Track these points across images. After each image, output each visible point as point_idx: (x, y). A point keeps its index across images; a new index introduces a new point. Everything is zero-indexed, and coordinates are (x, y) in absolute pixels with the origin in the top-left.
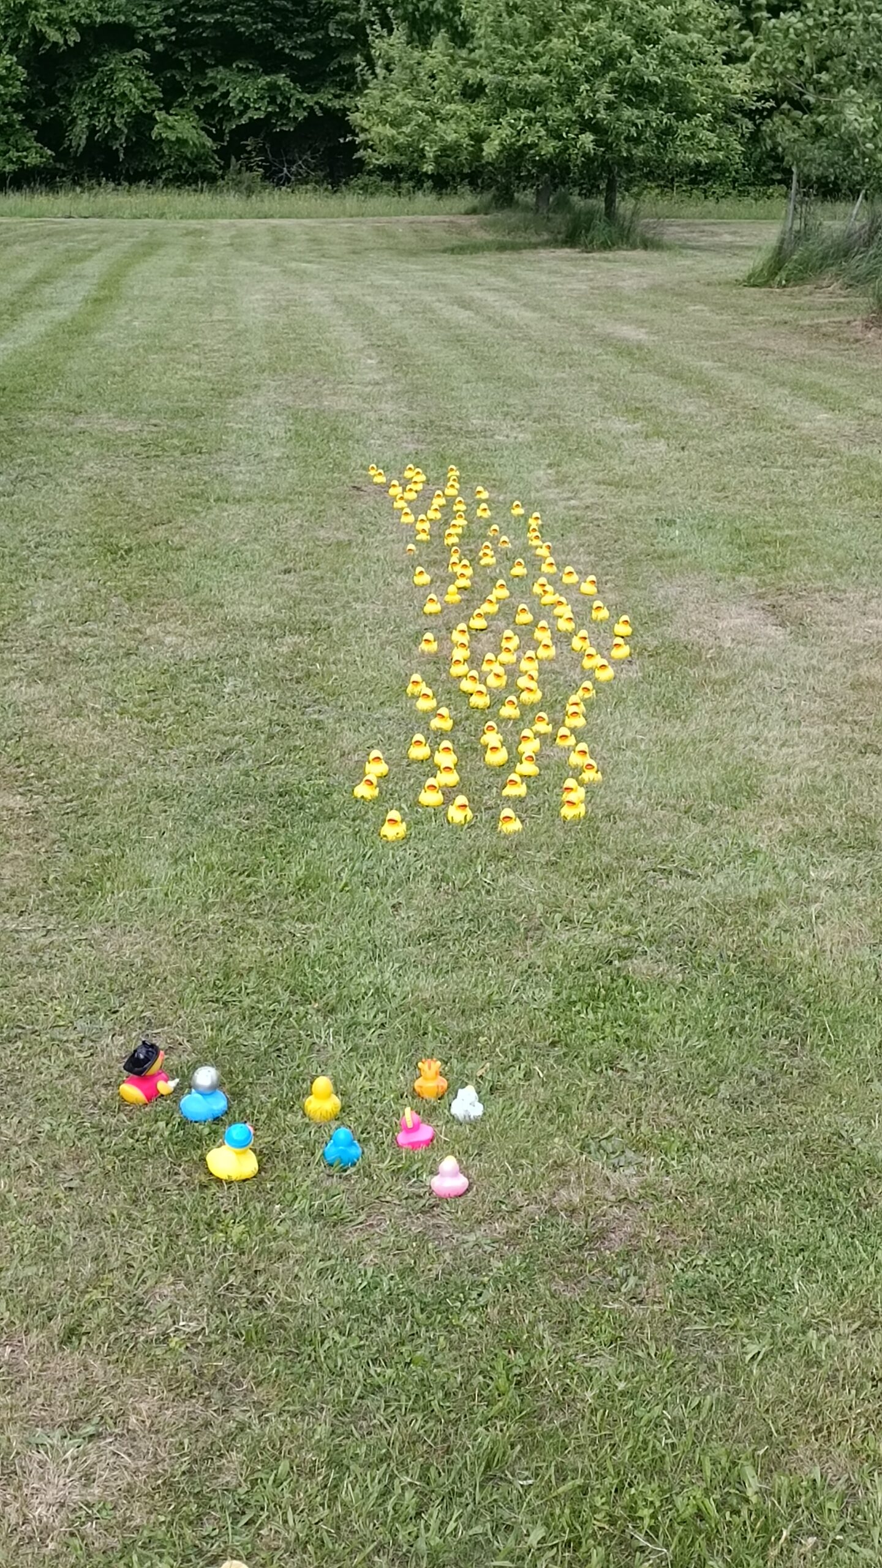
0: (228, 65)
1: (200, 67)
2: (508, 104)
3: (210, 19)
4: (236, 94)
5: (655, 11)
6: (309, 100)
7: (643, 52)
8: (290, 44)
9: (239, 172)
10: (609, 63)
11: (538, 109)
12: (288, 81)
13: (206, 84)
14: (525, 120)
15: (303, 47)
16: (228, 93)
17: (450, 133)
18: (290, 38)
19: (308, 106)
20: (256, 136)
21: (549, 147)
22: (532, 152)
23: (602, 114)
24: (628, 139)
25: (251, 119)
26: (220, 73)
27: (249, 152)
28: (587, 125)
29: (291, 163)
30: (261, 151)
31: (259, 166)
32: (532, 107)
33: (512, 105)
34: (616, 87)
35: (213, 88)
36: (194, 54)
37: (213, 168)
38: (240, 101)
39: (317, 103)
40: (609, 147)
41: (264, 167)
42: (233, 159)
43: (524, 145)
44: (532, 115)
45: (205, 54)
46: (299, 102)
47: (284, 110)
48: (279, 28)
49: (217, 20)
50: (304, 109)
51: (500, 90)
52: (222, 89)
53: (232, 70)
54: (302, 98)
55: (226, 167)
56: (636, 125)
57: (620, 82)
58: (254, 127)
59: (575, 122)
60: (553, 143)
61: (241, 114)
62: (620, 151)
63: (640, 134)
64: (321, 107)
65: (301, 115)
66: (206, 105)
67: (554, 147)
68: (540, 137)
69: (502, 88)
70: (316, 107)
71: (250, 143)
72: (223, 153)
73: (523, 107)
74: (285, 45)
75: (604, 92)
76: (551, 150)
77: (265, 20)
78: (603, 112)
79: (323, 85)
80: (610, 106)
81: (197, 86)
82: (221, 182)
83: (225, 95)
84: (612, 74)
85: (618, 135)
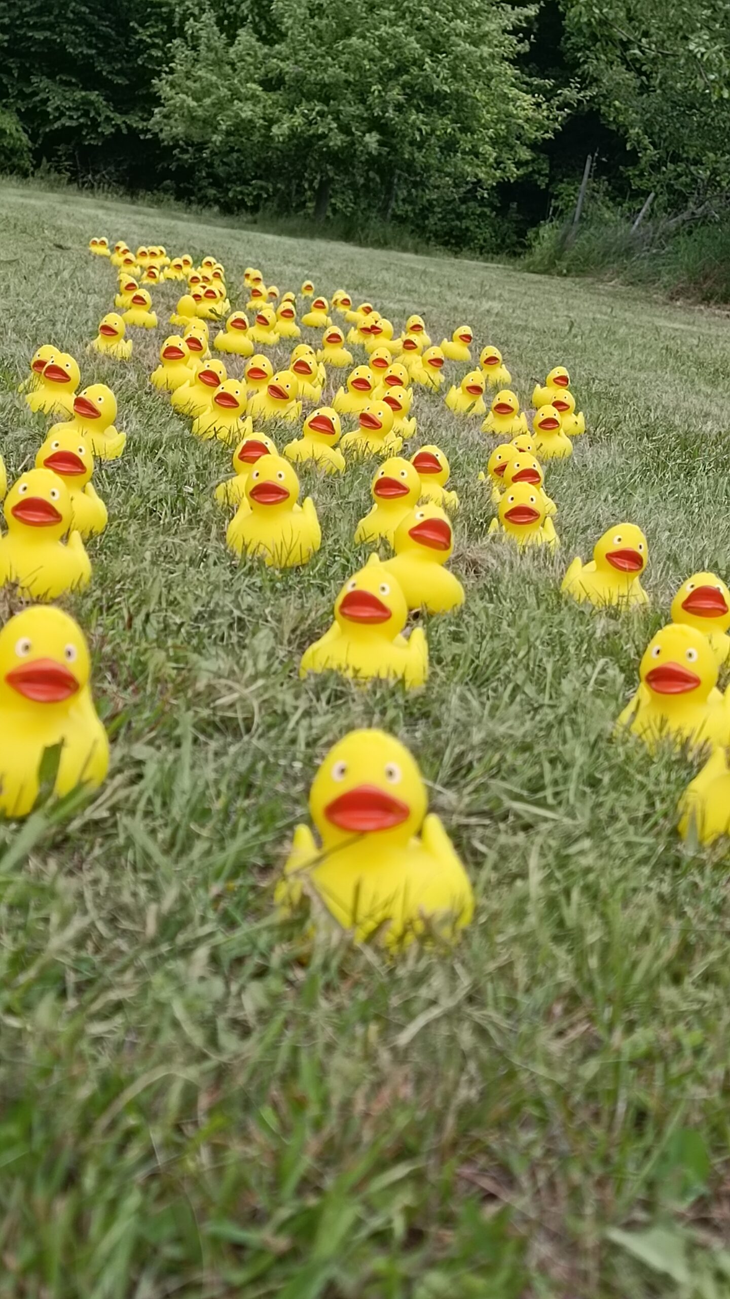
0: (51, 76)
1: (25, 77)
2: (303, 95)
3: (39, 36)
4: (55, 102)
5: (452, 24)
6: (119, 119)
7: (437, 61)
8: (108, 68)
9: (49, 171)
10: (402, 69)
11: (332, 102)
12: (101, 99)
13: (28, 90)
14: (318, 113)
15: (119, 73)
16: (48, 99)
17: (246, 111)
18: (109, 63)
19: (116, 125)
20: (68, 143)
21: (337, 140)
22: (321, 143)
23: (390, 113)
24: (412, 143)
25: (63, 125)
26: (45, 83)
27: (60, 157)
28: (377, 124)
29: (96, 172)
30: (70, 157)
31: (67, 170)
32: (326, 101)
33: (309, 97)
34: (408, 91)
35: (35, 94)
36: (23, 64)
37: (27, 165)
38: (57, 109)
39: (124, 122)
40: (394, 149)
41: (71, 172)
42: (44, 160)
43: (313, 136)
44: (326, 109)
45: (32, 66)
46: (108, 119)
47: (95, 124)
48: (101, 53)
49: (46, 38)
50: (113, 126)
51: (298, 81)
52: (43, 95)
53: (55, 81)
54: (112, 115)
55: (37, 166)
56: (420, 130)
57: (412, 87)
58: (66, 134)
59: (363, 119)
60: (342, 137)
61: (57, 119)
62: (403, 154)
63: (423, 141)
64: (129, 127)
65: (108, 130)
66: (27, 109)
67: (343, 142)
68: (330, 130)
69: (300, 79)
70: (123, 126)
71: (62, 149)
72: (37, 155)
73: (319, 101)
74: (103, 67)
75: (395, 94)
76: (339, 143)
77: (90, 46)
78: (391, 111)
79: (133, 109)
80: (399, 108)
81: (21, 92)
82: (31, 178)
83: (45, 101)
84: (405, 77)
85: (404, 136)
